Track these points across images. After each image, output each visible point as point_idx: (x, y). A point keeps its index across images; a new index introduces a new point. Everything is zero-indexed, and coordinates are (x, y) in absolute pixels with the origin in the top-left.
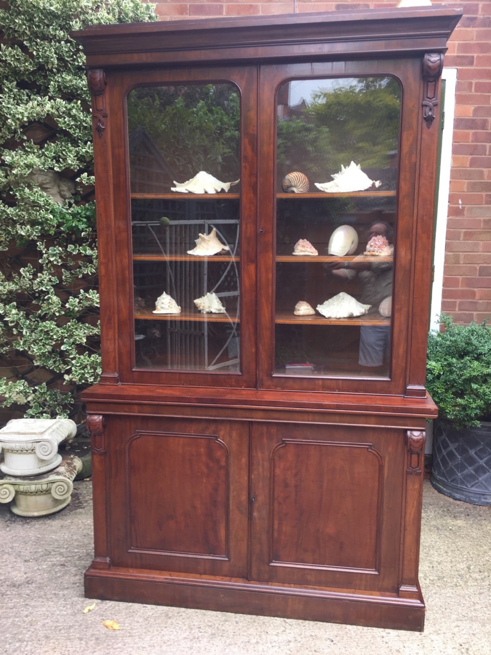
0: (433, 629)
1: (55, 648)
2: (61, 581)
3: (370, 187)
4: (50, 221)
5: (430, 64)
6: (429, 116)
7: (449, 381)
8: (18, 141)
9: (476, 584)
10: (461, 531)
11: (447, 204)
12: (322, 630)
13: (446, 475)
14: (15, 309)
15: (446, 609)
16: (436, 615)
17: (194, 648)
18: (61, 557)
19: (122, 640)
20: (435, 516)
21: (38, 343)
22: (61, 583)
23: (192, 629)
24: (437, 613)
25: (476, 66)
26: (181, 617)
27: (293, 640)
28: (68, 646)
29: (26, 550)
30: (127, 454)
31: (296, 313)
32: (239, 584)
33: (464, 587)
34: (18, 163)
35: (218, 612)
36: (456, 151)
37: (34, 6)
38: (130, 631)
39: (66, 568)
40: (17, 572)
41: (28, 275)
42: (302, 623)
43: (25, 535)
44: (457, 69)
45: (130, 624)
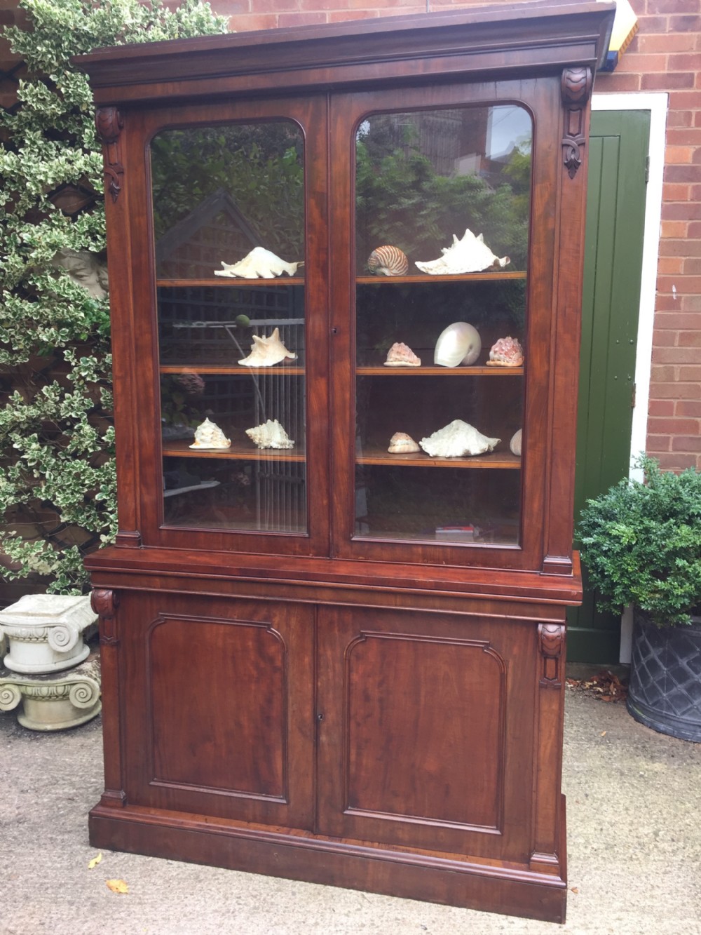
0: (582, 921)
1: (34, 913)
2: (64, 821)
3: (491, 267)
4: (82, 322)
5: (572, 85)
6: (571, 160)
7: (645, 555)
8: (44, 211)
9: (662, 858)
10: (657, 778)
11: (654, 292)
12: (415, 912)
13: (646, 695)
14: (36, 443)
15: (607, 893)
16: (589, 900)
17: (224, 926)
18: (71, 787)
19: (128, 907)
20: (622, 755)
21: (64, 490)
22: (63, 824)
23: (227, 899)
24: (593, 898)
25: (697, 88)
26: (217, 881)
27: (369, 923)
28: (52, 912)
29: (27, 776)
30: (147, 646)
31: (391, 449)
32: (300, 838)
33: (643, 861)
34: (39, 242)
35: (271, 878)
36: (667, 213)
37: (61, 26)
38: (141, 896)
39: (74, 804)
40: (7, 805)
41: (53, 397)
42: (387, 900)
43: (29, 756)
44: (668, 93)
45: (143, 887)
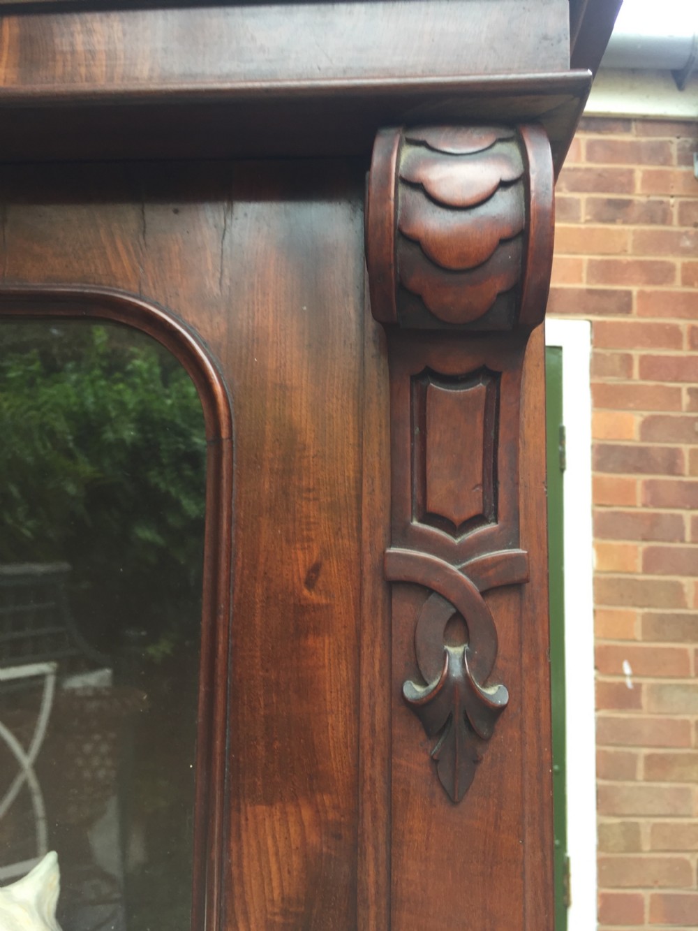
11: (592, 673)
25: (640, 315)
44: (591, 322)
